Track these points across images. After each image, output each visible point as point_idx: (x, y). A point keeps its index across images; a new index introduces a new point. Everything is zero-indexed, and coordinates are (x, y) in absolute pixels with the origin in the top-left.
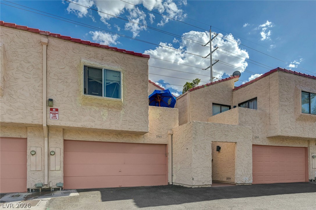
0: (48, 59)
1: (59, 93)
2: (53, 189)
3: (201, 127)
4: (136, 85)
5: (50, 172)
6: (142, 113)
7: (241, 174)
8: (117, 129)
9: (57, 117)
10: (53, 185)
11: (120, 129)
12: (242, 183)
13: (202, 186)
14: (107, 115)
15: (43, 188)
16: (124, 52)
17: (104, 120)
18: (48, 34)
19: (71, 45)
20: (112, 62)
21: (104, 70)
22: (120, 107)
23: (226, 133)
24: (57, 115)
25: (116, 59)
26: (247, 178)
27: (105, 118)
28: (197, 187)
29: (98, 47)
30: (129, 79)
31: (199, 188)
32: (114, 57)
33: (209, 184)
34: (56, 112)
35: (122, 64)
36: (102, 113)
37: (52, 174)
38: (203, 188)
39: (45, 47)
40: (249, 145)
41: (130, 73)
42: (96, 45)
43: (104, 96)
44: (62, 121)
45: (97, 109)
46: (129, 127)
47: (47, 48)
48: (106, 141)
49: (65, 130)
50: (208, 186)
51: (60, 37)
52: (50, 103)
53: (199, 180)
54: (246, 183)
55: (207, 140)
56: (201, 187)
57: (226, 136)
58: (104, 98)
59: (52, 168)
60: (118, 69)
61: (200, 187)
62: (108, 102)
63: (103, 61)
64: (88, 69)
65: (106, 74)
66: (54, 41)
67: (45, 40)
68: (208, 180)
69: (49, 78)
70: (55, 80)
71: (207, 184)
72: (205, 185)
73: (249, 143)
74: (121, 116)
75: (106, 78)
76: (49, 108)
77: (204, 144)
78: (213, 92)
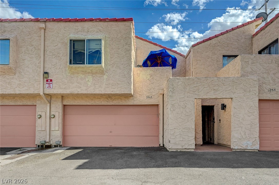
0: (46, 40)
1: (53, 66)
2: (54, 146)
3: (180, 83)
4: (119, 49)
5: (51, 132)
6: (125, 75)
7: (240, 137)
8: (101, 93)
9: (51, 87)
10: (53, 143)
11: (103, 92)
12: (241, 149)
13: (182, 150)
14: (92, 80)
15: (46, 144)
16: (107, 20)
17: (89, 86)
18: (45, 20)
19: (62, 24)
20: (97, 32)
21: (87, 41)
22: (102, 72)
23: (214, 88)
24: (51, 84)
25: (100, 28)
26: (250, 143)
27: (89, 84)
28: (175, 150)
29: (84, 21)
30: (112, 44)
31: (177, 152)
32: (98, 27)
33: (190, 147)
34: (51, 82)
35: (105, 32)
36: (87, 80)
37: (53, 133)
38: (183, 152)
39: (43, 31)
40: (252, 100)
41: (113, 39)
42: (82, 20)
43: (87, 64)
44: (55, 89)
45: (83, 76)
46: (112, 90)
47: (45, 32)
48: (97, 104)
49: (63, 97)
50: (189, 150)
51: (54, 20)
52: (46, 75)
53: (177, 143)
54: (248, 148)
55: (188, 97)
56: (180, 152)
57: (215, 91)
58: (86, 65)
59: (53, 129)
61: (179, 150)
62: (91, 69)
63: (89, 33)
64: (73, 42)
65: (89, 43)
66: (49, 25)
67: (42, 25)
68: (190, 144)
69: (46, 55)
70: (50, 56)
71: (188, 148)
72: (186, 149)
73: (252, 98)
74: (104, 80)
75: (89, 47)
76: (45, 80)
77: (184, 102)
78: (224, 43)
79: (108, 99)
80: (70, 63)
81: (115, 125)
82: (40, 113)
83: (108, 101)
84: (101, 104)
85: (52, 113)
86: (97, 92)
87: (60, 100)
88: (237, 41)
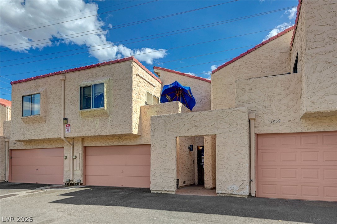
0: (66, 90)
1: (71, 113)
2: (76, 184)
4: (121, 90)
5: (74, 171)
6: (126, 115)
7: (224, 180)
8: (106, 134)
9: (69, 131)
10: (75, 181)
11: (108, 134)
12: (225, 194)
13: (162, 192)
14: (99, 123)
15: (71, 182)
16: (110, 63)
17: (97, 128)
18: (65, 72)
19: (77, 73)
20: (103, 76)
21: (93, 86)
22: (106, 114)
23: (196, 124)
24: (69, 129)
25: (106, 72)
26: (236, 187)
27: (97, 126)
28: (156, 192)
29: (93, 68)
30: (115, 86)
31: (157, 193)
32: (104, 71)
33: (170, 190)
34: (69, 127)
35: (110, 75)
36: (95, 123)
37: (75, 172)
38: (163, 194)
39: (63, 82)
40: (239, 136)
41: (117, 80)
42: (91, 67)
43: (93, 108)
44: (73, 133)
45: (92, 119)
46: (115, 131)
47: (65, 83)
48: (110, 145)
49: (83, 139)
50: (169, 193)
51: (71, 71)
52: (65, 121)
53: (158, 184)
54: (234, 193)
55: (168, 136)
56: (161, 193)
58: (93, 109)
59: (75, 169)
60: (102, 81)
61: (160, 192)
62: (96, 112)
63: (97, 77)
64: (83, 89)
65: (95, 88)
66: (68, 75)
67: (62, 77)
68: (169, 186)
69: (66, 103)
70: (69, 104)
71: (168, 190)
72: (166, 191)
73: (239, 133)
74: (109, 122)
75: (95, 92)
76: (65, 125)
77: (165, 141)
78: (251, 63)
79: (119, 140)
80: (81, 109)
81: (126, 165)
82: (66, 155)
83: (119, 141)
84: (113, 145)
85: (75, 155)
86: (103, 134)
87: (80, 142)
88: (269, 57)
